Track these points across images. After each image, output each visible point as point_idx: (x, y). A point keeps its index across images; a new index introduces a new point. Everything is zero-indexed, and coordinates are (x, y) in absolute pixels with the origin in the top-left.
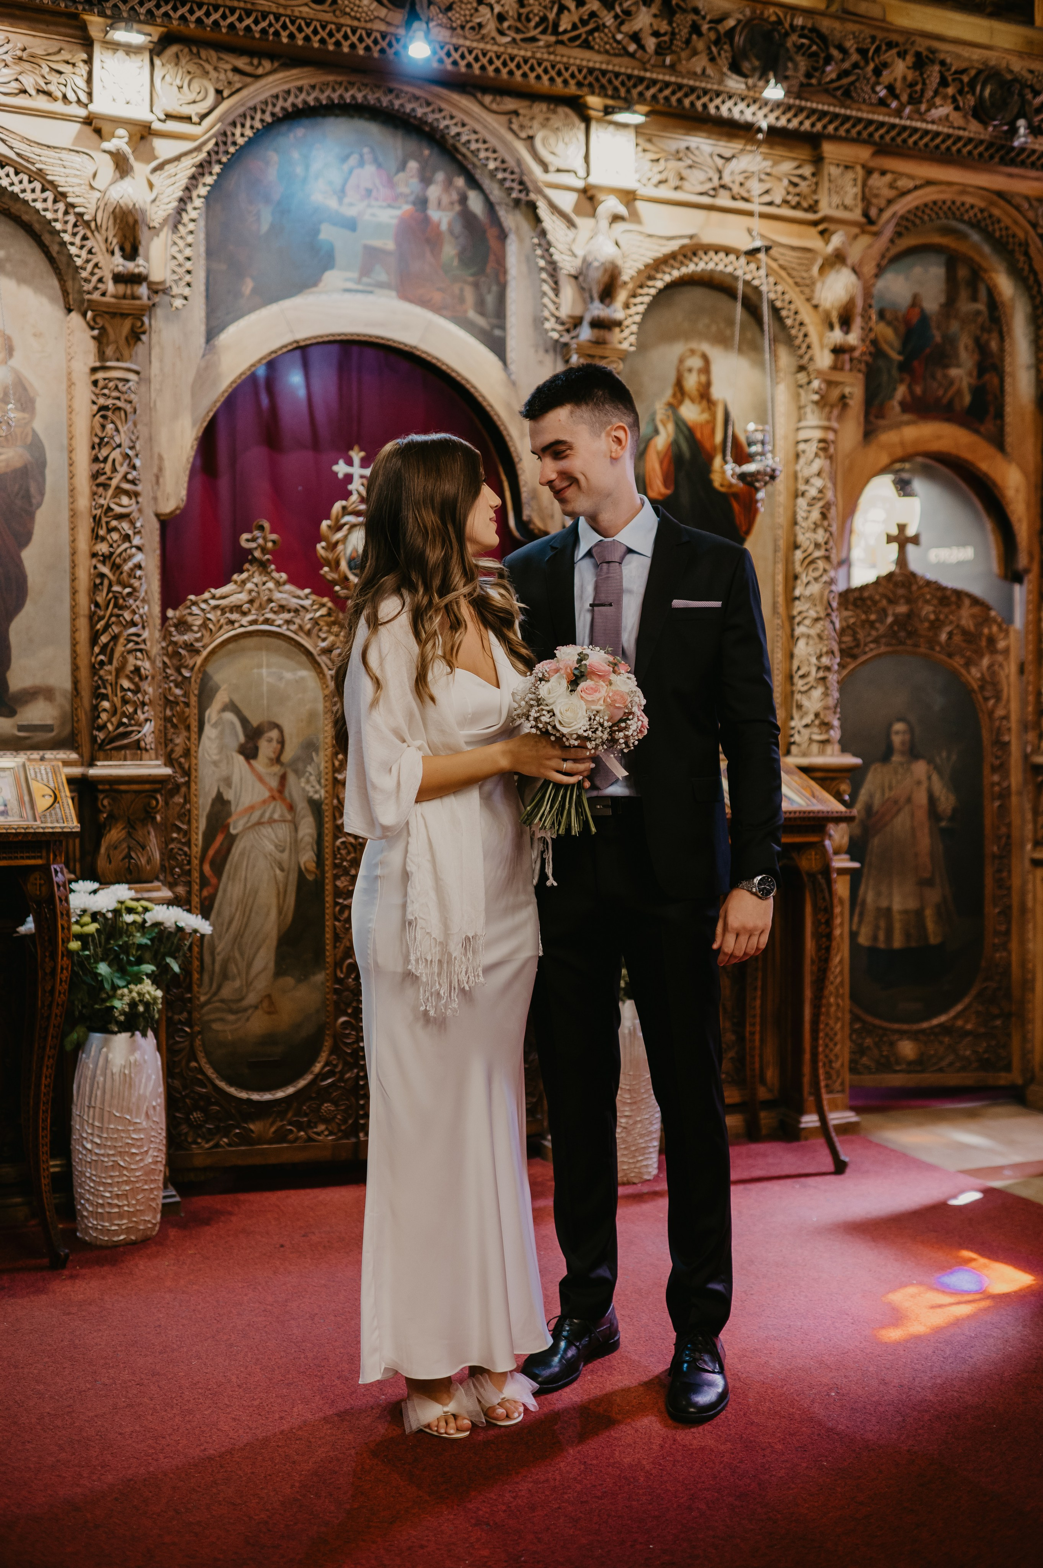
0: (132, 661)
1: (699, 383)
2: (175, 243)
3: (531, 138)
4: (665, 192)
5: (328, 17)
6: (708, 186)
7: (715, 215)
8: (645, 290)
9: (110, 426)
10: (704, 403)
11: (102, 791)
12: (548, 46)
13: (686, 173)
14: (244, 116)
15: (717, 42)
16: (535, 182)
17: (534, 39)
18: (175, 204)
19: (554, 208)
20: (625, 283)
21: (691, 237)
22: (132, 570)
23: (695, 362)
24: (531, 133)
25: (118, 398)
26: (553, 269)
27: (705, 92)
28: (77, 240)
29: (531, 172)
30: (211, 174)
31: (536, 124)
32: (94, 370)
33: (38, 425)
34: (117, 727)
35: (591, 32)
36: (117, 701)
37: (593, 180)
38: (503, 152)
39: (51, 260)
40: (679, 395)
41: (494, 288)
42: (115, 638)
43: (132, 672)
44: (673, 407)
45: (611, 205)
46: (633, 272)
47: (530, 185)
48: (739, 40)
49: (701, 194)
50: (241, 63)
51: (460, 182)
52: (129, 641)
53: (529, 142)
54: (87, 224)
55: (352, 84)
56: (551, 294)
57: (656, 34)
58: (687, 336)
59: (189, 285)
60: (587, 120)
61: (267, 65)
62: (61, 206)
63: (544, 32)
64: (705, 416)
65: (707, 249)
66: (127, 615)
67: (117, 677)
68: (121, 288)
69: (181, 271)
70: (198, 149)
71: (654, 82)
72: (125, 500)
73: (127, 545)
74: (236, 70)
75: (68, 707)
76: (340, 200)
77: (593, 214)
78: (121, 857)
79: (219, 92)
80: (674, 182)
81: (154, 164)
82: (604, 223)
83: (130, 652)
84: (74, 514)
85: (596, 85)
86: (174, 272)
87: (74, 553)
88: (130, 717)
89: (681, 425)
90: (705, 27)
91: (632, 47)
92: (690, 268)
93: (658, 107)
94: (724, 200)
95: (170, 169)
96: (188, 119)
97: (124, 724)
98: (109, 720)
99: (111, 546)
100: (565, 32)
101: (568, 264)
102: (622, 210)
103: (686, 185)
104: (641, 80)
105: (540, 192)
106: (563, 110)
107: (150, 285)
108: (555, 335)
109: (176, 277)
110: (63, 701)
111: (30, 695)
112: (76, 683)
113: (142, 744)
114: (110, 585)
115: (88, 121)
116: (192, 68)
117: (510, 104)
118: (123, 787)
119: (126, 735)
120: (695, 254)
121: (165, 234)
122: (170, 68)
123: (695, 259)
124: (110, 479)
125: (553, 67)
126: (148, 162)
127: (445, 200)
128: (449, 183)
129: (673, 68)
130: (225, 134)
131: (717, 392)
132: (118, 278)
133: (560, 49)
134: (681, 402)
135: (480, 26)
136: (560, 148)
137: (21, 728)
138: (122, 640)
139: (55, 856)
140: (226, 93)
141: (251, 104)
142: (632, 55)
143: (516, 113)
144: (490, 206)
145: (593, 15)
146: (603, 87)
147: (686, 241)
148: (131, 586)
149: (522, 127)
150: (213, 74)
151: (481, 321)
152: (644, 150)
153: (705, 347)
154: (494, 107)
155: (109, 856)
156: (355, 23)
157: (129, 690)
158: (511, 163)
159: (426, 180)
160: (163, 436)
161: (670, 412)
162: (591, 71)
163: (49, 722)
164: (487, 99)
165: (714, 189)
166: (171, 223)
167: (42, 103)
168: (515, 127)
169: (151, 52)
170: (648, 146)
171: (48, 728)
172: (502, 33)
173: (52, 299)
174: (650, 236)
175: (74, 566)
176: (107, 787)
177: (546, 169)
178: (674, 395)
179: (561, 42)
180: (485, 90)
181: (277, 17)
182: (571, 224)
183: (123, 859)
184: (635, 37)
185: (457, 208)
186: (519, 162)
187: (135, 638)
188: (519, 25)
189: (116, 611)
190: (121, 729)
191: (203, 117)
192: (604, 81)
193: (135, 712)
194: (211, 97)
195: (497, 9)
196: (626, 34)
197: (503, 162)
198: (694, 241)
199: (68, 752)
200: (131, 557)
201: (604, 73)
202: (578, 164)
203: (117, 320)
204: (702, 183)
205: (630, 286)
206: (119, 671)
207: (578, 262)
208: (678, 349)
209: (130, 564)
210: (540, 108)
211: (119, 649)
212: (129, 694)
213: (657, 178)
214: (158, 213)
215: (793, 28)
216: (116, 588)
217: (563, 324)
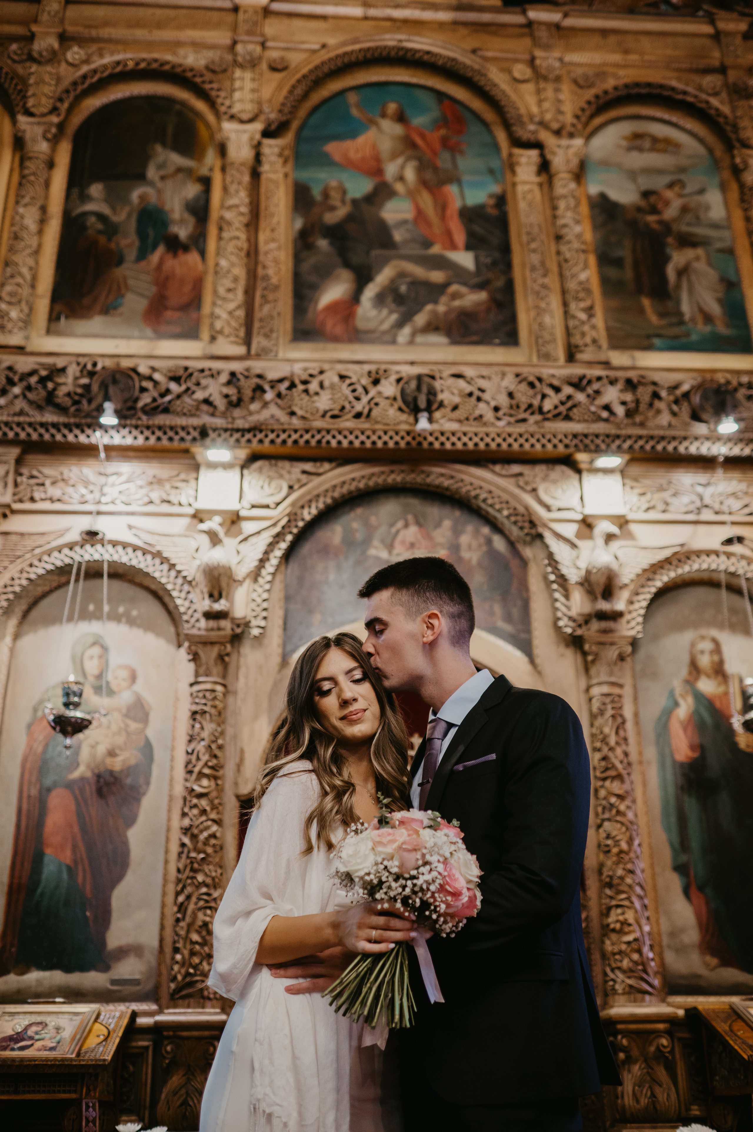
0: (200, 916)
1: (713, 662)
2: (255, 590)
3: (534, 490)
4: (652, 515)
5: (366, 425)
6: (692, 507)
7: (701, 528)
8: (646, 590)
9: (197, 726)
10: (720, 678)
11: (168, 1038)
12: (537, 423)
13: (670, 500)
14: (310, 501)
15: (676, 402)
16: (540, 518)
17: (524, 420)
18: (256, 563)
19: (558, 536)
20: (626, 585)
21: (682, 545)
22: (207, 839)
23: (707, 646)
24: (534, 486)
25: (205, 704)
26: (562, 580)
27: (674, 438)
28: (183, 595)
29: (536, 513)
30: (284, 541)
31: (538, 480)
32: (192, 685)
33: (150, 732)
34: (184, 978)
35: (570, 409)
36: (186, 952)
37: (588, 511)
38: (513, 503)
39: (169, 612)
40: (694, 673)
41: (519, 603)
42: (189, 897)
43: (200, 927)
44: (690, 683)
45: (604, 527)
46: (632, 576)
47: (537, 522)
48: (696, 399)
49: (687, 513)
50: (308, 466)
51: (486, 530)
52: (199, 899)
53: (533, 493)
54: (190, 583)
55: (392, 472)
56: (562, 599)
57: (624, 403)
58: (695, 625)
59: (265, 618)
60: (579, 471)
61: (327, 466)
62: (173, 573)
63: (532, 413)
64: (721, 689)
65: (698, 553)
66: (200, 878)
67: (188, 932)
68: (212, 624)
69: (258, 609)
70: (274, 525)
71: (629, 437)
72: (205, 782)
73: (204, 818)
74: (304, 472)
75: (154, 963)
76: (390, 553)
77: (591, 537)
78: (178, 1104)
79: (291, 487)
80: (661, 506)
81: (241, 538)
82: (600, 541)
83: (200, 909)
84: (171, 798)
85: (581, 446)
86: (253, 610)
87: (168, 830)
88: (195, 967)
89: (699, 697)
90: (664, 394)
91: (605, 414)
92: (686, 569)
93: (637, 455)
94: (707, 515)
95: (252, 540)
96: (267, 507)
97: (190, 974)
98: (179, 972)
99: (191, 820)
100: (549, 412)
101: (573, 576)
102: (614, 529)
103: (671, 508)
104: (618, 437)
105: (545, 526)
106: (561, 469)
107: (233, 620)
108: (569, 630)
109: (255, 614)
110: (151, 957)
111: (122, 953)
112: (161, 940)
113: (206, 993)
114: (189, 852)
115: (194, 516)
116: (272, 473)
117: (516, 469)
118: (185, 1034)
119: (192, 984)
120: (688, 558)
121: (247, 584)
122: (255, 475)
123: (689, 562)
124: (194, 766)
125: (543, 436)
126: (236, 536)
127: (474, 544)
128: (477, 532)
129: (642, 425)
130: (296, 514)
131: (731, 667)
132: (209, 615)
133: (547, 424)
134: (697, 678)
135: (481, 416)
136: (559, 493)
137: (114, 982)
138: (194, 899)
139: (88, 1091)
140: (296, 487)
141: (316, 492)
142: (606, 420)
143: (521, 474)
144: (511, 544)
145: (569, 397)
146: (586, 446)
147: (677, 549)
148: (204, 852)
149: (527, 483)
150: (287, 476)
151: (508, 628)
152: (632, 488)
153: (714, 632)
154: (504, 472)
155: (168, 1102)
156: (386, 428)
157: (197, 943)
158: (521, 509)
159: (457, 532)
160: (245, 733)
161: (688, 687)
162: (575, 436)
163: (137, 976)
164: (498, 468)
165: (698, 509)
166: (253, 575)
167: (165, 508)
168: (521, 483)
169: (243, 467)
170: (635, 484)
171: (135, 982)
172: (499, 419)
173: (168, 641)
174: (645, 548)
175: (168, 840)
176: (171, 1033)
177: (548, 508)
178: (690, 673)
179: (546, 419)
180: (495, 462)
181: (328, 432)
182: (574, 546)
183: (181, 1105)
184: (607, 407)
185: (484, 548)
186: (527, 508)
187: (205, 897)
188: (512, 412)
189: (191, 874)
190: (188, 979)
191: (278, 504)
192: (587, 441)
193: (201, 963)
194: (285, 490)
195: (493, 404)
196: (598, 407)
197: (515, 509)
198: (685, 549)
199: (150, 1004)
200: (207, 828)
201: (586, 436)
202: (575, 502)
203: (209, 647)
204: (687, 505)
205: (632, 587)
206: (190, 926)
207: (583, 573)
208: (688, 636)
209: (205, 834)
210: (540, 470)
211: (191, 907)
212: (197, 947)
213: (645, 506)
214: (241, 571)
215: (740, 385)
216: (193, 855)
217: (574, 621)
